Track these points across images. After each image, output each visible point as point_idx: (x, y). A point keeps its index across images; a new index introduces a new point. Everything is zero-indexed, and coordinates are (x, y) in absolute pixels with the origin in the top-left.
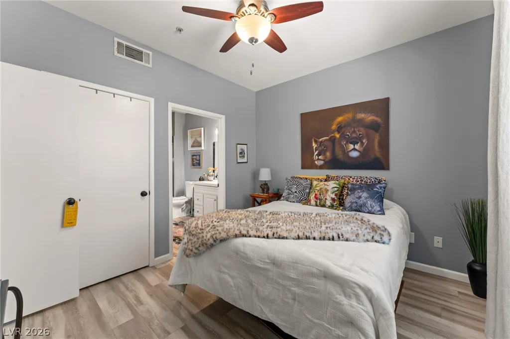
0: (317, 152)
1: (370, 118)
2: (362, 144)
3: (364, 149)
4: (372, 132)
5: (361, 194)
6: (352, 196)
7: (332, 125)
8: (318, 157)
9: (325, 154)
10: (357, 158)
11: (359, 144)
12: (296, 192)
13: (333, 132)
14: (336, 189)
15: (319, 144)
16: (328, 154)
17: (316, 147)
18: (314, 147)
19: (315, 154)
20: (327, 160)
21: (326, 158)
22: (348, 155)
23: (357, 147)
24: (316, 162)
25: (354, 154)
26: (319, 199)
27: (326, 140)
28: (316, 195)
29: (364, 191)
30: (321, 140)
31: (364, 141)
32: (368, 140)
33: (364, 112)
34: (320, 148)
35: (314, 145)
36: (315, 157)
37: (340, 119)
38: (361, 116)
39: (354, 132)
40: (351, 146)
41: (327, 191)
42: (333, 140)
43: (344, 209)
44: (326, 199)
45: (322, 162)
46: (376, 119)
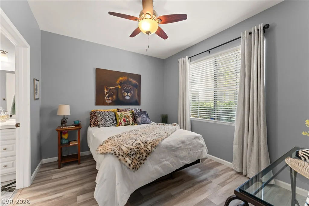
0: (107, 95)
1: (134, 82)
2: (131, 93)
3: (132, 95)
4: (135, 88)
5: (143, 116)
6: (140, 117)
7: (117, 81)
8: (108, 98)
9: (112, 97)
10: (129, 100)
11: (130, 93)
12: (109, 120)
13: (117, 85)
14: (131, 115)
15: (109, 90)
16: (114, 97)
17: (107, 92)
18: (106, 92)
19: (106, 96)
20: (113, 100)
21: (113, 99)
22: (125, 98)
23: (129, 94)
24: (107, 101)
25: (128, 98)
26: (127, 121)
27: (113, 89)
28: (124, 119)
29: (144, 115)
30: (110, 88)
31: (132, 92)
32: (133, 92)
33: (132, 79)
34: (110, 93)
35: (106, 91)
36: (106, 98)
37: (121, 78)
38: (131, 80)
39: (128, 87)
40: (126, 94)
41: (129, 117)
42: (117, 89)
43: (139, 124)
44: (130, 121)
45: (111, 101)
46: (137, 83)
